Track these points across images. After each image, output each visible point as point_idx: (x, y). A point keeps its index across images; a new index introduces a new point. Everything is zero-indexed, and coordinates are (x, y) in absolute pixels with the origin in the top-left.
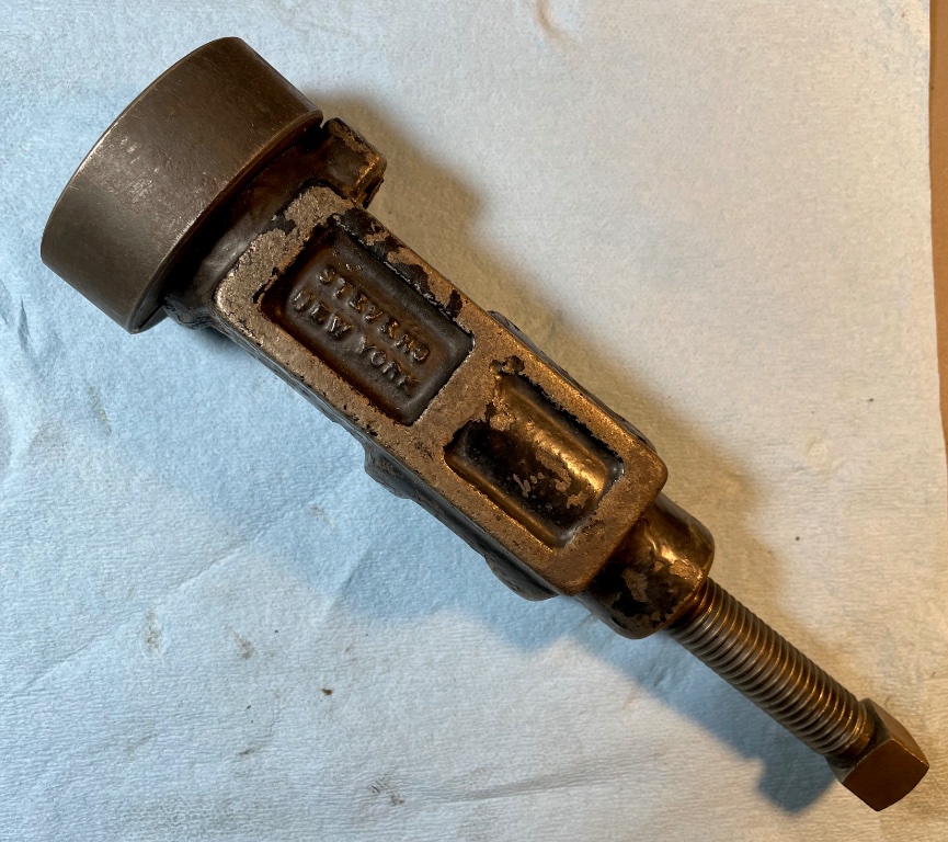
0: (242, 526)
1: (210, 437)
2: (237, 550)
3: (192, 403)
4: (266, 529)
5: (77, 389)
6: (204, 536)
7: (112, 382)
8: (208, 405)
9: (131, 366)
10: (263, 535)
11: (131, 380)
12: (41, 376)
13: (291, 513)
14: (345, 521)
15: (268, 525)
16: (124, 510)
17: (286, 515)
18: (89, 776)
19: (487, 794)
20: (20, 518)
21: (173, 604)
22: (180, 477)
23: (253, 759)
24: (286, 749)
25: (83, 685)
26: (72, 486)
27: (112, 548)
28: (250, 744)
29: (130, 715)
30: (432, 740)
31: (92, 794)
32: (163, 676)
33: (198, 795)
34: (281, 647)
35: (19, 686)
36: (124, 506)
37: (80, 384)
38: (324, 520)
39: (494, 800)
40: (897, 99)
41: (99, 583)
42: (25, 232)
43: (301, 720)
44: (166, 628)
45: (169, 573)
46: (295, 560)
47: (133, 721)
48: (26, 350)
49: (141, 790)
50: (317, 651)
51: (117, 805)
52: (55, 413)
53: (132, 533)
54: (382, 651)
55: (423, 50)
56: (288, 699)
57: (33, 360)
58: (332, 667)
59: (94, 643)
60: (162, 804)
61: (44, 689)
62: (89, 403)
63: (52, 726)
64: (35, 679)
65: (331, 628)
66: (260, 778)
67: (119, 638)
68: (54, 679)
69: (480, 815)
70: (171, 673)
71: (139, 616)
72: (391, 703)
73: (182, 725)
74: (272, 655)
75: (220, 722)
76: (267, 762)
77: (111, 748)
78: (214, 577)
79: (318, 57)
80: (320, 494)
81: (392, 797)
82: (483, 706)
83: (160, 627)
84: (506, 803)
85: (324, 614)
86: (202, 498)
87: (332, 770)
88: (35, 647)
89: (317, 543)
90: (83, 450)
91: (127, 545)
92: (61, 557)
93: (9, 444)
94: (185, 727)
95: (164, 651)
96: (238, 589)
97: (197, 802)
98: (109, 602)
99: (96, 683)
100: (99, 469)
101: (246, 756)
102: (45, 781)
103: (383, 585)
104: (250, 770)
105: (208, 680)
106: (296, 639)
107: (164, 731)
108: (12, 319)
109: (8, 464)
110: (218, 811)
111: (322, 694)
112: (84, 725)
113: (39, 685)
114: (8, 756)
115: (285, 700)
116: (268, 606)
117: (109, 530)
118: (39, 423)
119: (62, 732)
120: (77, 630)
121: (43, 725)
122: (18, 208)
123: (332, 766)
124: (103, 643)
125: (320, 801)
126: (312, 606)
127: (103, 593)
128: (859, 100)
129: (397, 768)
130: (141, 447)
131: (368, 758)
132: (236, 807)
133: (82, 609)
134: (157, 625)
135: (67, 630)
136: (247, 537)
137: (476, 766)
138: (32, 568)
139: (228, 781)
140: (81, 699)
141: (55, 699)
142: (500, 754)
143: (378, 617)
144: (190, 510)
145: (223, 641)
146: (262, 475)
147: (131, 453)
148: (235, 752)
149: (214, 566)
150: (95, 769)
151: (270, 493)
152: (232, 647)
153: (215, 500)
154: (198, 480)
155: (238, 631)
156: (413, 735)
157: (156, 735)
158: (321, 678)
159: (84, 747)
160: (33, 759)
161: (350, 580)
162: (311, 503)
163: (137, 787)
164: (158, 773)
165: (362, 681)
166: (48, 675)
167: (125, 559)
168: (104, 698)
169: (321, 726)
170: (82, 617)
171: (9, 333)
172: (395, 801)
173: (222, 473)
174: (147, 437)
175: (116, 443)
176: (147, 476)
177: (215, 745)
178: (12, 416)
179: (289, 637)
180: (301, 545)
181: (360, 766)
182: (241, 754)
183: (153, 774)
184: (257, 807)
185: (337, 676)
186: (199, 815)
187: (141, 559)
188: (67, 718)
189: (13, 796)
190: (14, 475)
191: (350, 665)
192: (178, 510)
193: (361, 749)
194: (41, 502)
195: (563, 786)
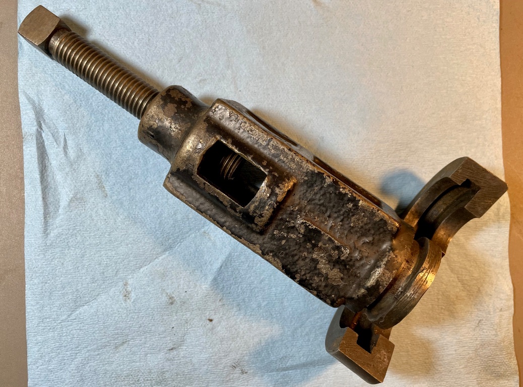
0: (170, 241)
1: (154, 198)
2: (168, 252)
3: (146, 182)
4: (181, 242)
5: (91, 176)
6: (152, 246)
7: (108, 172)
8: (154, 183)
9: (117, 164)
10: (180, 245)
11: (117, 171)
12: (74, 169)
13: (193, 235)
14: (219, 239)
15: (182, 241)
16: (113, 233)
17: (191, 236)
18: (97, 360)
19: (287, 369)
20: (64, 237)
21: (137, 278)
22: (140, 217)
23: (175, 352)
24: (191, 347)
25: (94, 317)
26: (89, 222)
27: (108, 251)
28: (174, 345)
29: (116, 331)
30: (261, 343)
31: (99, 369)
32: (132, 313)
33: (149, 369)
34: (188, 299)
35: (64, 318)
36: (113, 232)
37: (93, 173)
38: (209, 238)
39: (290, 371)
40: (484, 34)
41: (102, 268)
42: (65, 101)
43: (198, 334)
44: (133, 290)
45: (135, 263)
46: (195, 257)
47: (118, 334)
48: (67, 157)
49: (122, 367)
50: (205, 301)
51: (110, 374)
52: (81, 187)
53: (117, 244)
54: (237, 301)
55: (256, 12)
56: (192, 324)
57: (70, 162)
58: (213, 308)
59: (99, 297)
60: (132, 374)
61: (75, 319)
62: (97, 182)
63: (79, 336)
64: (71, 314)
65: (212, 290)
66: (178, 361)
67: (111, 294)
68: (80, 314)
69: (284, 379)
70: (136, 311)
71: (121, 284)
72: (241, 326)
73: (141, 336)
74: (184, 303)
75: (159, 335)
76: (182, 354)
77: (107, 347)
78: (156, 265)
79: (205, 16)
80: (207, 226)
81: (242, 370)
82: (285, 327)
83: (130, 289)
84: (296, 373)
85: (209, 283)
86: (151, 228)
87: (213, 358)
88: (71, 299)
89: (205, 249)
90: (94, 205)
91: (115, 250)
92: (84, 256)
93: (59, 202)
94: (143, 337)
95: (132, 301)
96: (167, 271)
97: (149, 373)
98: (106, 277)
99: (100, 316)
100: (102, 214)
101: (172, 351)
102: (76, 363)
103: (237, 269)
104: (174, 358)
105: (153, 315)
106: (196, 295)
107: (132, 339)
108: (60, 142)
109: (58, 211)
110: (159, 377)
111: (208, 321)
112: (94, 336)
113: (73, 317)
114: (58, 351)
115: (190, 324)
116: (182, 279)
117: (106, 243)
118: (73, 192)
119: (84, 339)
120: (91, 291)
121: (75, 336)
122: (61, 88)
123: (213, 356)
124: (103, 297)
125: (208, 372)
126: (203, 279)
127: (103, 273)
128: (465, 35)
129: (244, 356)
130: (122, 203)
131: (230, 352)
132: (167, 375)
133: (93, 280)
134: (129, 289)
135: (86, 291)
136: (172, 246)
137: (282, 355)
138: (70, 261)
139: (163, 363)
140: (93, 324)
141: (81, 323)
142: (293, 350)
143: (235, 285)
144: (145, 233)
145: (160, 296)
146: (179, 217)
147: (117, 206)
148: (166, 349)
149: (156, 260)
150: (100, 357)
151: (183, 225)
152: (164, 299)
153: (157, 229)
154: (148, 219)
155: (168, 291)
156: (251, 341)
157: (129, 341)
158: (208, 314)
159: (95, 346)
160: (71, 352)
161: (221, 267)
162: (203, 230)
163: (120, 366)
164: (130, 359)
165: (227, 315)
166: (78, 312)
167: (114, 257)
168: (104, 323)
169: (208, 336)
170: (93, 284)
171: (59, 149)
172: (243, 372)
173: (160, 216)
174: (125, 198)
175: (110, 201)
176: (124, 217)
177: (157, 346)
178: (60, 189)
179: (192, 295)
180: (198, 250)
181: (226, 356)
182: (169, 350)
183: (127, 359)
184: (177, 375)
185: (215, 312)
186: (149, 379)
187: (122, 257)
188: (87, 333)
189: (61, 370)
190: (62, 217)
191: (221, 307)
192: (139, 234)
193: (226, 347)
194: (74, 230)
195: (323, 365)
